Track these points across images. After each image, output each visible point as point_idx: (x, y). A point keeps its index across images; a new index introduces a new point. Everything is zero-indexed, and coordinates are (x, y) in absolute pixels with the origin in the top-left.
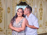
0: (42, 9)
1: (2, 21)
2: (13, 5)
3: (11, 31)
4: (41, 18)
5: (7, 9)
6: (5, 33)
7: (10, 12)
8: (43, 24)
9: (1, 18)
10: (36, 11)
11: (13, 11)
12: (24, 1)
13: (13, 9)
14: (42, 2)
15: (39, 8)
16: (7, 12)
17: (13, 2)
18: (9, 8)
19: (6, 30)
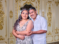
0: (50, 14)
1: (3, 27)
2: (16, 8)
3: (13, 40)
4: (50, 24)
5: (9, 13)
6: (6, 43)
7: (12, 16)
8: (52, 31)
9: (2, 24)
10: (44, 16)
11: (16, 16)
12: (29, 4)
13: (16, 13)
14: (50, 5)
15: (47, 12)
16: (9, 17)
17: (16, 5)
18: (11, 12)
19: (8, 38)
